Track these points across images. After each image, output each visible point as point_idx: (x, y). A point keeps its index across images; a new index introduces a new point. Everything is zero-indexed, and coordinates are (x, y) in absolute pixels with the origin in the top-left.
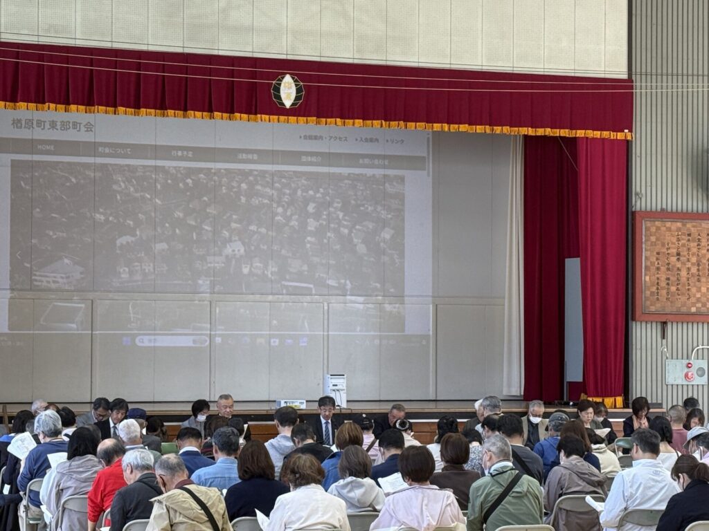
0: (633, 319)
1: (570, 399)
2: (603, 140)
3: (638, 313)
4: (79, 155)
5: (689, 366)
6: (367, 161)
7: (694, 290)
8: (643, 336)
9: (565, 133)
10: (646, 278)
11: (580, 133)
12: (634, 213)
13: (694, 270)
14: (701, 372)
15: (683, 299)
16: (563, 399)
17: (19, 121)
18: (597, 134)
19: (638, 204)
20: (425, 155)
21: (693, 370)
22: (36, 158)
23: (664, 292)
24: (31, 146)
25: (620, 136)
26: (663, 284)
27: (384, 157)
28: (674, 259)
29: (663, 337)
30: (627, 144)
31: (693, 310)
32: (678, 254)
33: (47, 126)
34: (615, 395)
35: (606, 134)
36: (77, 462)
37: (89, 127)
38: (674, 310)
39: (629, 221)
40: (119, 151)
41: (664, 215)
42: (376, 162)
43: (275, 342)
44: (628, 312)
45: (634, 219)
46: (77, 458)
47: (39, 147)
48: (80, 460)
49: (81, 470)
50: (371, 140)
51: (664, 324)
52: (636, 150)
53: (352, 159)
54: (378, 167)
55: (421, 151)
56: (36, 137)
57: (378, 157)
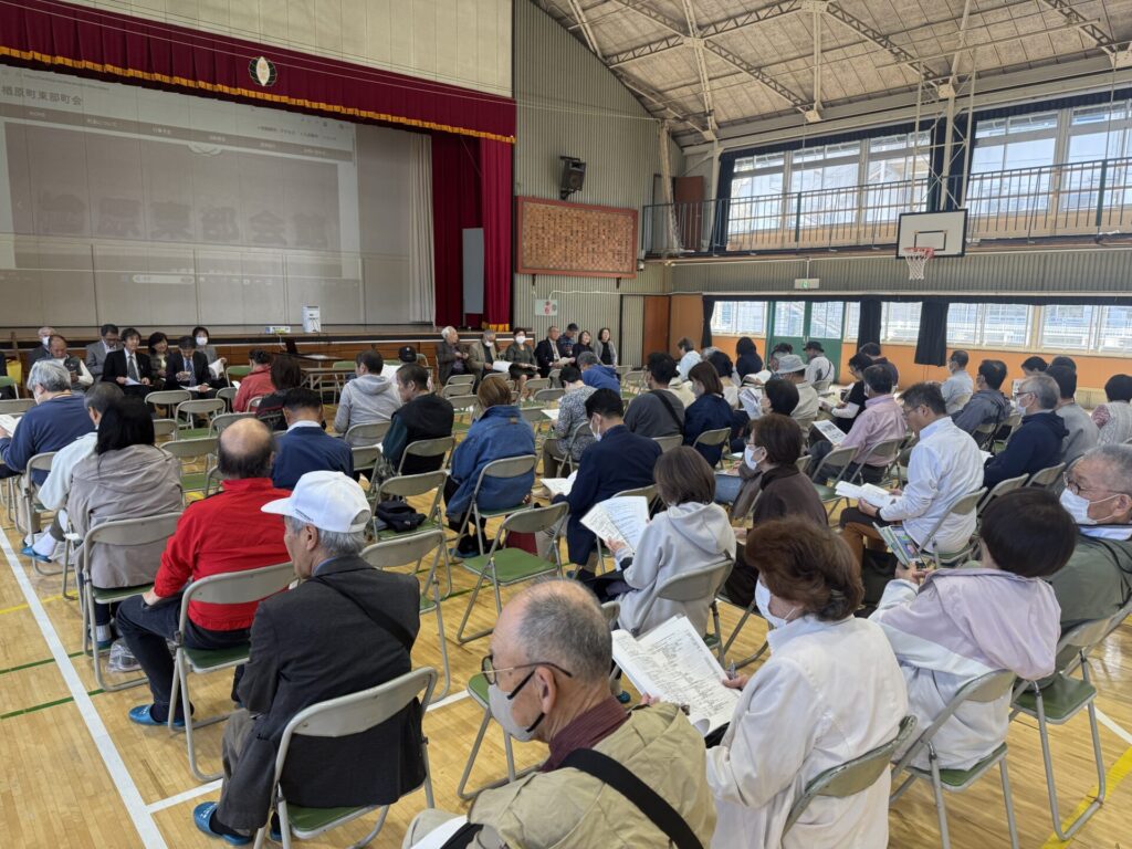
0: (517, 271)
1: (468, 324)
2: (497, 141)
3: (520, 267)
4: (69, 123)
5: (548, 304)
6: (310, 151)
7: (552, 253)
8: (521, 282)
9: (472, 133)
10: (525, 244)
11: (483, 135)
12: (517, 198)
13: (552, 240)
14: (554, 308)
15: (545, 259)
16: (462, 324)
17: (10, 89)
18: (492, 136)
19: (519, 191)
20: (351, 150)
21: (550, 307)
22: (28, 122)
23: (534, 253)
24: (23, 112)
25: (508, 140)
26: (534, 248)
27: (322, 149)
28: (540, 231)
29: (534, 284)
30: (512, 146)
31: (551, 266)
32: (543, 228)
33: (37, 95)
34: (502, 323)
35: (499, 137)
36: (114, 459)
37: (77, 101)
38: (540, 266)
39: (514, 202)
40: (107, 123)
41: (534, 199)
42: (317, 152)
43: (246, 282)
44: (513, 267)
45: (517, 202)
46: (111, 453)
47: (31, 113)
48: (116, 456)
49: (121, 473)
50: (313, 136)
51: (534, 275)
52: (519, 151)
53: (299, 149)
54: (318, 156)
55: (349, 147)
56: (27, 104)
57: (318, 148)
